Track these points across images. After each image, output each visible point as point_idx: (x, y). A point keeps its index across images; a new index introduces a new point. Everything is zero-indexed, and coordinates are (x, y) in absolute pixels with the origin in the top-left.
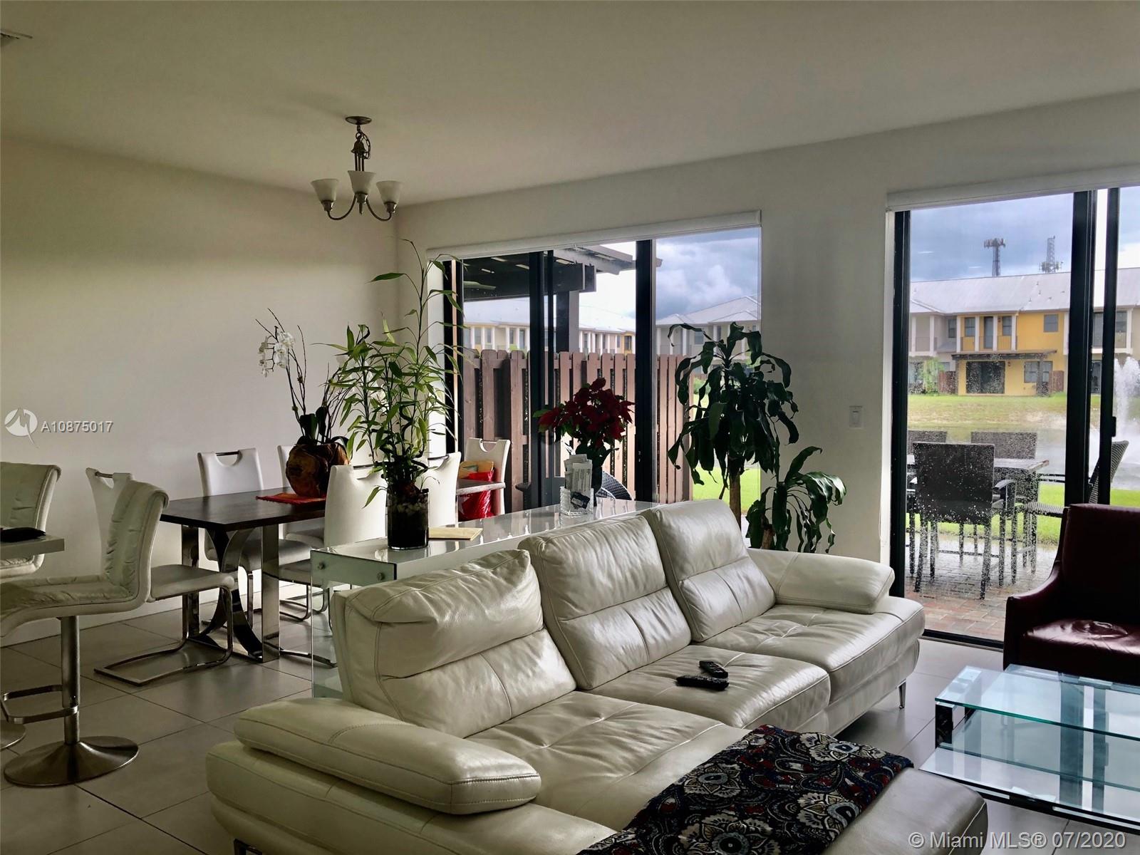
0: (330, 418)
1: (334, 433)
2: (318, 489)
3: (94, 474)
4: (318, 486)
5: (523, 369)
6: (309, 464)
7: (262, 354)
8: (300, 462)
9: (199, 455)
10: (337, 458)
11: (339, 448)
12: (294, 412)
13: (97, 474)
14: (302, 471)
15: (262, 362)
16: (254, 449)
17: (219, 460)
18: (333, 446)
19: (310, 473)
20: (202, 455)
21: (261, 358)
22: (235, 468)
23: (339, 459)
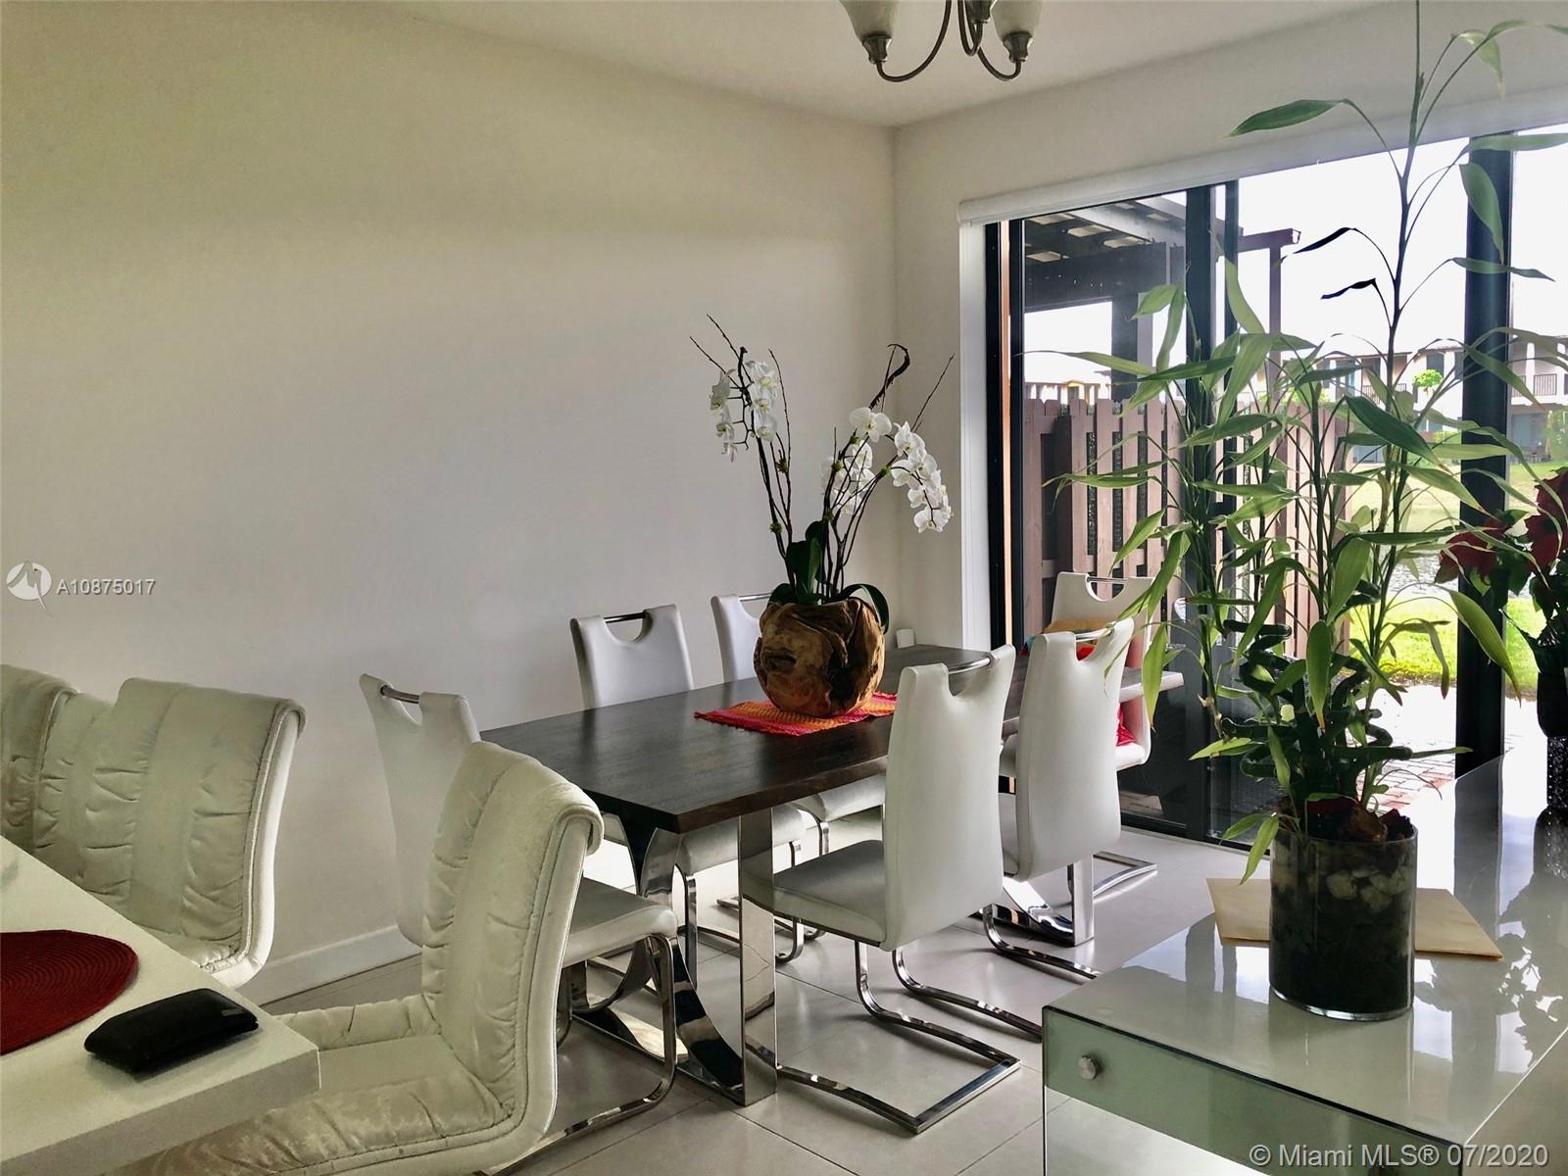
0: (841, 544)
1: (850, 576)
2: (827, 699)
3: (376, 691)
4: (827, 694)
5: (1088, 434)
6: (807, 648)
7: (720, 410)
8: (790, 640)
9: (575, 626)
10: (863, 634)
11: (865, 609)
12: (774, 534)
13: (384, 690)
14: (793, 661)
15: (722, 429)
16: (673, 606)
17: (611, 630)
18: (852, 604)
19: (812, 666)
20: (580, 623)
21: (719, 419)
22: (642, 647)
23: (866, 634)
